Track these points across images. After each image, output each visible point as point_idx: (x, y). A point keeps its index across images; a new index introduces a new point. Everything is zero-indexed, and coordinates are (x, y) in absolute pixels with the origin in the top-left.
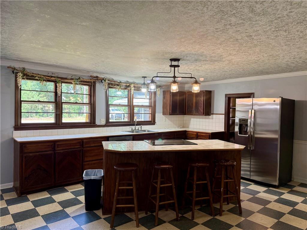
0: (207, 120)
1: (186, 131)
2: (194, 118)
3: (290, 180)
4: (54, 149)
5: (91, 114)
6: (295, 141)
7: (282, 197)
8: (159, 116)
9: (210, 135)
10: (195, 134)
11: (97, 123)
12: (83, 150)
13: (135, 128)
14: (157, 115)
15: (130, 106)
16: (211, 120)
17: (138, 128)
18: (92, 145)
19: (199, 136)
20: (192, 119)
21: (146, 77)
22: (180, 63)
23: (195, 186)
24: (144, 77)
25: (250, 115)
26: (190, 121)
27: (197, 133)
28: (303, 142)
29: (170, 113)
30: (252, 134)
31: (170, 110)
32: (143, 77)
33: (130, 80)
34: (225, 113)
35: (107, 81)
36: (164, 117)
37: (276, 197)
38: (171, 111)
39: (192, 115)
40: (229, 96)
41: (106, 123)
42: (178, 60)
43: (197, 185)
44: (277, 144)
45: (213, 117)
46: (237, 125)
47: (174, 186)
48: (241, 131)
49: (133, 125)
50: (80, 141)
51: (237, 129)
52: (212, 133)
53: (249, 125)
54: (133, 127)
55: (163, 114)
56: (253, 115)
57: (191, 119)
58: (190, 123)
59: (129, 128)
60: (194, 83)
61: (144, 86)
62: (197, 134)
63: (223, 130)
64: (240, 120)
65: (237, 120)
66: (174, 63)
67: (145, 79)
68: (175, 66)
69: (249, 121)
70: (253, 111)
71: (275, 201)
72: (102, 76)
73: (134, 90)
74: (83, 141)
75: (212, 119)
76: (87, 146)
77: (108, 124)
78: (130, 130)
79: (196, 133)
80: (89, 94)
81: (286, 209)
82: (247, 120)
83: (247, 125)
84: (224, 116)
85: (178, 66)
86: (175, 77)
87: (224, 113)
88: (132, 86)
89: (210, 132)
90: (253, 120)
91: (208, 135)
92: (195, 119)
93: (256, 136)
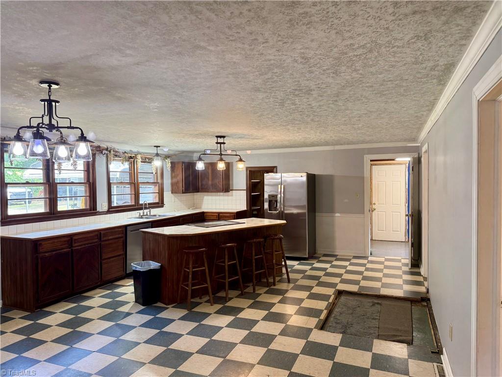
0: (226, 198)
1: (203, 213)
2: (208, 196)
3: (315, 253)
4: (71, 246)
5: (90, 196)
6: (317, 214)
7: (314, 266)
8: (168, 196)
9: (234, 215)
10: (217, 216)
11: (99, 209)
12: (101, 244)
13: (144, 213)
14: (165, 193)
15: (135, 184)
16: (230, 198)
17: (147, 213)
18: (110, 237)
19: (220, 216)
20: (205, 197)
21: (159, 147)
22: (226, 140)
23: (254, 261)
24: (157, 147)
25: (279, 190)
26: (203, 199)
27: (219, 213)
28: (324, 214)
29: (183, 190)
30: (282, 209)
31: (183, 187)
32: (155, 146)
33: (135, 150)
34: (247, 188)
35: (112, 152)
36: (172, 195)
37: (310, 267)
38: (184, 189)
39: (208, 192)
40: (250, 169)
41: (109, 209)
42: (224, 137)
43: (256, 259)
44: (306, 219)
45: (232, 193)
46: (266, 202)
47: (238, 263)
48: (270, 208)
49: (141, 209)
50: (96, 233)
51: (266, 206)
52: (237, 212)
53: (279, 200)
54: (141, 212)
55: (172, 193)
56: (282, 190)
57: (203, 198)
58: (203, 202)
59: (136, 214)
60: (238, 161)
61: (158, 158)
62: (219, 215)
63: (246, 209)
64: (269, 196)
65: (266, 196)
66: (221, 140)
67: (158, 148)
68: (221, 143)
69: (279, 196)
70: (282, 186)
71: (310, 269)
72: (104, 145)
73: (142, 162)
74: (100, 233)
75: (232, 195)
76: (105, 239)
77: (112, 210)
78: (138, 215)
79: (217, 214)
80: (86, 169)
81: (321, 273)
82: (277, 196)
83: (276, 201)
84: (245, 191)
85: (224, 143)
86: (221, 154)
87: (245, 189)
88: (139, 157)
89: (235, 211)
90: (282, 195)
91: (232, 215)
92: (210, 198)
93: (286, 212)
